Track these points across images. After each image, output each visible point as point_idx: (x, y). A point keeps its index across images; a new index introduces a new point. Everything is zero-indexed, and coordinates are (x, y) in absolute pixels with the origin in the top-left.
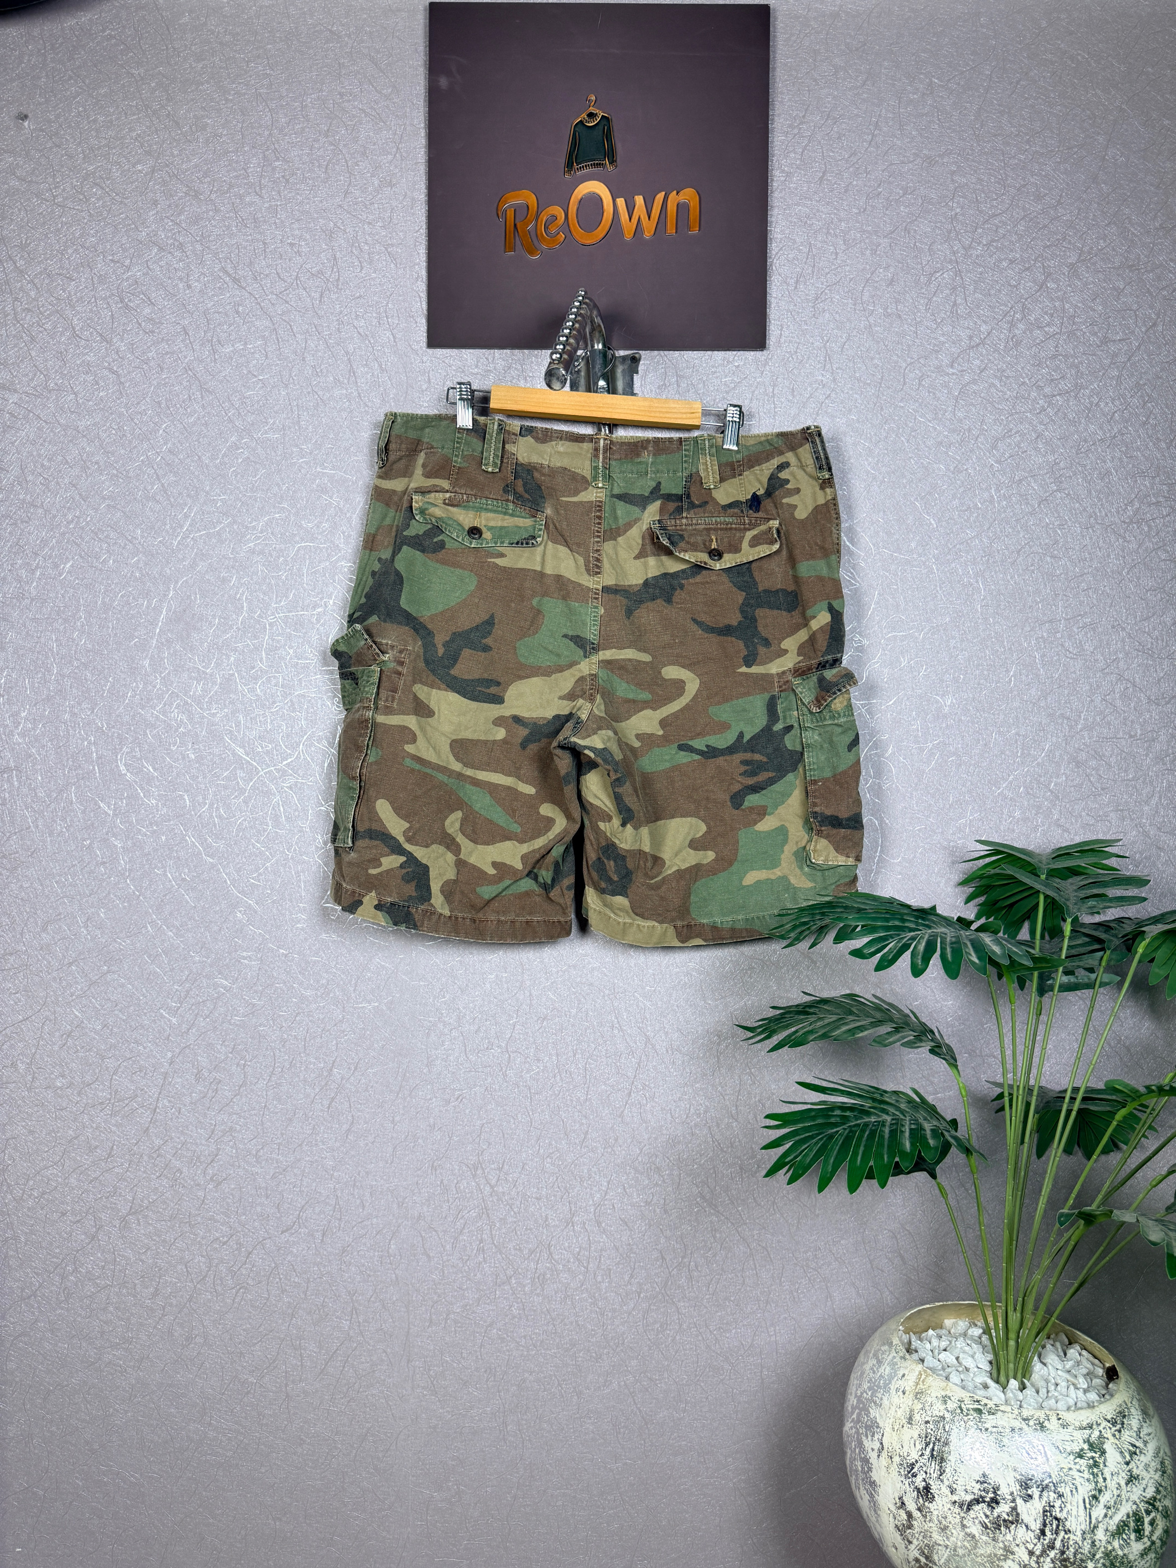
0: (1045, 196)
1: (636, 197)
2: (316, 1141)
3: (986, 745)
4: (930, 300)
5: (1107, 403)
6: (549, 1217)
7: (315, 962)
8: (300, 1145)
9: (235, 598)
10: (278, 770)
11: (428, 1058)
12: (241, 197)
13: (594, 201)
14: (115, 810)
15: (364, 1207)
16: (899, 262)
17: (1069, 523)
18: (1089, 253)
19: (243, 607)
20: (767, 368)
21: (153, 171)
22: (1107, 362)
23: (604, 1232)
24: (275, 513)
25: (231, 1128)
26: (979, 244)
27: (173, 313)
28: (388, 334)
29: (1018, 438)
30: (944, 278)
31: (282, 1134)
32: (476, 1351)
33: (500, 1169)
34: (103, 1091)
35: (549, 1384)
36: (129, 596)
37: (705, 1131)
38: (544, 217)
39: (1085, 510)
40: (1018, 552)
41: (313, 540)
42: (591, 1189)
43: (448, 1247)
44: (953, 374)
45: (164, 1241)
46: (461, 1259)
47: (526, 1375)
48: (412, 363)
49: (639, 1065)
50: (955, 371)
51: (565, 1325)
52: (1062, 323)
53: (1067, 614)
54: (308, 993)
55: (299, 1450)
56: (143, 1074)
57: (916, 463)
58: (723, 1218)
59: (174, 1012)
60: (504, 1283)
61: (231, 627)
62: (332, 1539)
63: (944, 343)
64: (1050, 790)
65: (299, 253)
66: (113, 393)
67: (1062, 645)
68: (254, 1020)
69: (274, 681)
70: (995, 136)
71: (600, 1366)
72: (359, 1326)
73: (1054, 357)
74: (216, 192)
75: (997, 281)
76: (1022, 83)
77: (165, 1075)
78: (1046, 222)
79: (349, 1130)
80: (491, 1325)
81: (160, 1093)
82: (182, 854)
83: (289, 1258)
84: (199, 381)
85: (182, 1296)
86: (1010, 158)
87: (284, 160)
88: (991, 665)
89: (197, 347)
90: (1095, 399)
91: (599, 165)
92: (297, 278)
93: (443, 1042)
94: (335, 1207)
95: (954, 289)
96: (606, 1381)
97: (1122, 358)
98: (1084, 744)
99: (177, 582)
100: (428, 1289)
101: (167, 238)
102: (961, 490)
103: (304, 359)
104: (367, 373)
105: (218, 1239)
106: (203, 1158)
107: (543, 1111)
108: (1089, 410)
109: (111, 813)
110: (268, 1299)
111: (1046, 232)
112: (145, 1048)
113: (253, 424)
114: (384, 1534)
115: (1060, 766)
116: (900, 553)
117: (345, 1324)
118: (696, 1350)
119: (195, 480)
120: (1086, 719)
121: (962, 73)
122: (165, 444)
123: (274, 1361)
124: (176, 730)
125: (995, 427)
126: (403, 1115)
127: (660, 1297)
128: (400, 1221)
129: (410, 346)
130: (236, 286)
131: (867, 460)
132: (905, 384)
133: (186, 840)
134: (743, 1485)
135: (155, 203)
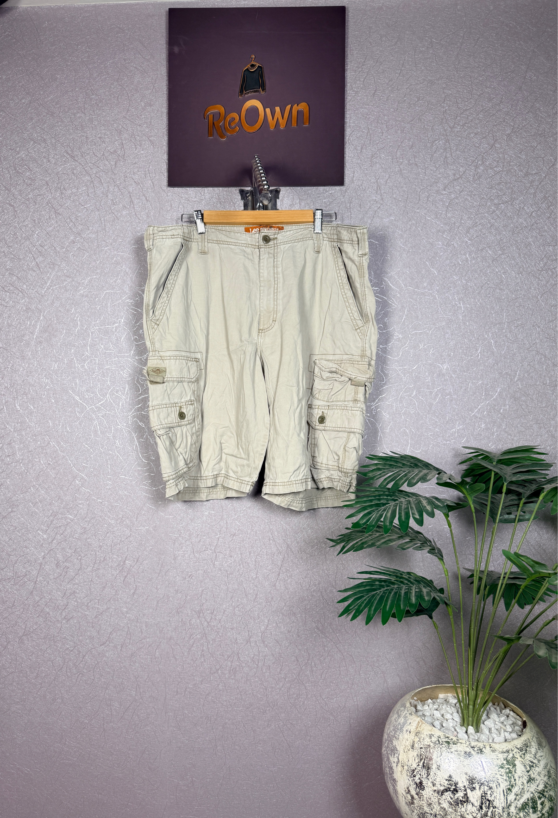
0: (493, 98)
1: (276, 108)
2: (118, 598)
3: (465, 389)
4: (432, 155)
5: (528, 207)
6: (238, 638)
7: (116, 506)
8: (109, 600)
9: (74, 320)
10: (96, 407)
11: (174, 556)
12: (74, 114)
13: (254, 110)
14: (14, 429)
15: (142, 633)
16: (416, 136)
17: (509, 271)
18: (518, 128)
19: (78, 324)
20: (347, 194)
21: (30, 103)
22: (529, 185)
23: (267, 646)
24: (93, 276)
25: (74, 592)
26: (458, 125)
27: (41, 175)
28: (150, 182)
29: (481, 227)
30: (440, 144)
31: (100, 595)
32: (200, 708)
33: (212, 613)
34: (9, 572)
35: (239, 726)
36: (20, 319)
37: (319, 594)
38: (228, 119)
39: (517, 264)
40: (481, 287)
41: (113, 289)
42: (260, 624)
43: (186, 654)
44: (445, 194)
45: (41, 649)
46: (192, 660)
47: (227, 721)
48: (162, 197)
49: (284, 559)
50: (446, 192)
51: (247, 695)
52: (504, 166)
53: (508, 320)
54: (113, 522)
55: (111, 758)
56: (29, 564)
57: (426, 241)
58: (328, 639)
59: (45, 532)
60: (214, 673)
61: (72, 335)
62: (127, 804)
63: (440, 178)
64: (500, 413)
65: (104, 142)
66: (12, 216)
67: (506, 336)
68: (85, 536)
69: (94, 362)
70: (466, 68)
71: (265, 717)
72: (140, 694)
73: (499, 184)
74: (62, 112)
75: (468, 145)
76: (480, 40)
77: (41, 564)
78: (494, 112)
79: (134, 593)
80: (208, 695)
81: (38, 574)
82: (48, 451)
83: (104, 659)
84: (54, 209)
85: (50, 678)
86: (474, 79)
87: (96, 95)
88: (468, 347)
89: (53, 191)
90: (522, 206)
91: (256, 91)
92: (103, 155)
93: (182, 547)
94: (127, 633)
95: (445, 149)
96: (268, 724)
97: (537, 183)
98: (518, 388)
99: (44, 312)
100: (176, 675)
101: (38, 136)
102: (451, 255)
103: (107, 196)
104: (139, 202)
105: (68, 648)
106: (60, 607)
107: (234, 583)
108: (519, 211)
109: (12, 430)
110: (94, 680)
111: (494, 118)
112: (30, 550)
113: (82, 230)
114: (154, 802)
115: (506, 400)
116: (419, 289)
117: (133, 693)
118: (315, 709)
119: (53, 260)
120: (519, 375)
121: (448, 35)
122: (38, 241)
123: (97, 712)
124: (45, 387)
125: (468, 222)
126: (162, 585)
127: (296, 680)
128: (161, 640)
129: (161, 188)
130: (72, 160)
131: (400, 240)
132: (420, 200)
133: (50, 444)
134: (341, 780)
135: (32, 119)
